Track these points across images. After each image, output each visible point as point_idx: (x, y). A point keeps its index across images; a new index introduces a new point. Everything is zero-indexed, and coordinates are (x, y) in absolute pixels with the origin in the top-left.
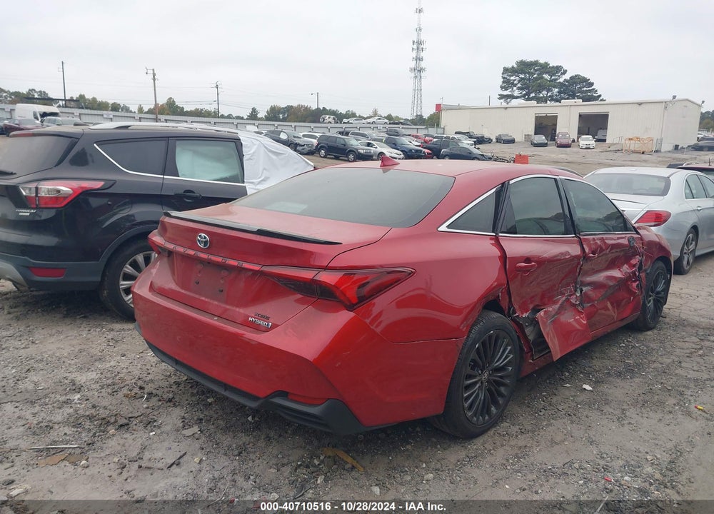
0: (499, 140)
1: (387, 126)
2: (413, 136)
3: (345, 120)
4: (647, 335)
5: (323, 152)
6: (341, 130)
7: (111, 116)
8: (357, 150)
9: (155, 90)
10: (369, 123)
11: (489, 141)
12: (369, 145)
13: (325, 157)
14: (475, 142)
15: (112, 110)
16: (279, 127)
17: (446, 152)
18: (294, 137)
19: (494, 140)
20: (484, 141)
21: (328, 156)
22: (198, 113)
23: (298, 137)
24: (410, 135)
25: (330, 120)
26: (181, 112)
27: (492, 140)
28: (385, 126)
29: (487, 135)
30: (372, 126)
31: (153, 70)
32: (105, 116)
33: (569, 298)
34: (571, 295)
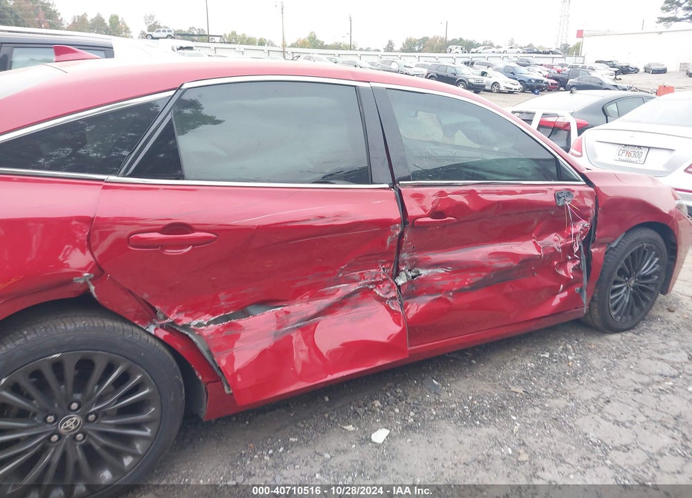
0: (647, 70)
1: (519, 55)
2: (545, 66)
3: (473, 50)
4: (608, 340)
6: (467, 60)
7: (243, 50)
8: (468, 79)
10: (500, 52)
11: (636, 71)
12: (484, 74)
14: (616, 72)
15: (259, 45)
16: (402, 58)
17: (572, 82)
18: (405, 66)
19: (642, 70)
20: (629, 71)
23: (409, 67)
24: (542, 65)
25: (457, 50)
26: (322, 47)
27: (638, 70)
28: (517, 55)
29: (633, 65)
30: (502, 55)
32: (237, 50)
33: (371, 287)
34: (377, 284)
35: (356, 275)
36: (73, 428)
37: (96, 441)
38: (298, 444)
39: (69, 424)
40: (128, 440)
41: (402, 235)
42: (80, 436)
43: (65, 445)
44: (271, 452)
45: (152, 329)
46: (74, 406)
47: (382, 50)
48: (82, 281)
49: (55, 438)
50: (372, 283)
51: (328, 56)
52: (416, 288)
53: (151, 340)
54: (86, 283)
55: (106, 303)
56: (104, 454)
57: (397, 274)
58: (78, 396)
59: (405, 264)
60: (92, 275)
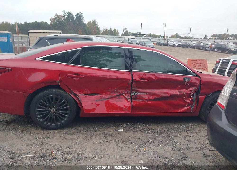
5: (216, 50)
7: (151, 39)
8: (230, 49)
9: (165, 30)
13: (217, 52)
18: (206, 44)
21: (218, 51)
22: (186, 38)
26: (180, 37)
31: (165, 24)
32: (149, 39)
33: (124, 95)
34: (125, 94)
35: (120, 91)
36: (54, 111)
37: (57, 115)
38: (101, 128)
39: (53, 110)
40: (64, 117)
41: (132, 83)
42: (55, 113)
43: (52, 114)
44: (94, 128)
45: (71, 95)
46: (54, 107)
47: (203, 39)
48: (58, 82)
49: (50, 112)
50: (124, 94)
51: (179, 41)
52: (136, 97)
53: (70, 96)
54: (58, 83)
55: (62, 87)
56: (59, 118)
57: (131, 93)
58: (55, 105)
59: (133, 91)
60: (59, 81)
